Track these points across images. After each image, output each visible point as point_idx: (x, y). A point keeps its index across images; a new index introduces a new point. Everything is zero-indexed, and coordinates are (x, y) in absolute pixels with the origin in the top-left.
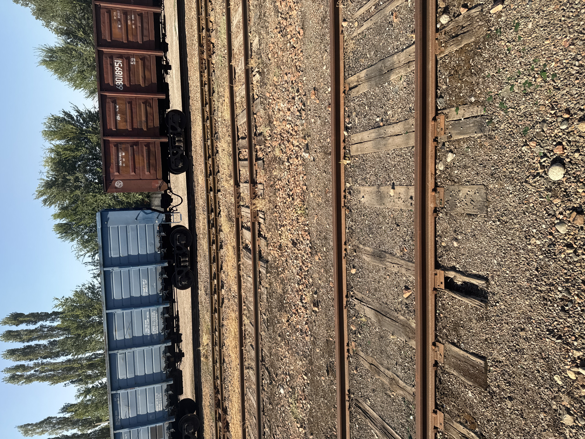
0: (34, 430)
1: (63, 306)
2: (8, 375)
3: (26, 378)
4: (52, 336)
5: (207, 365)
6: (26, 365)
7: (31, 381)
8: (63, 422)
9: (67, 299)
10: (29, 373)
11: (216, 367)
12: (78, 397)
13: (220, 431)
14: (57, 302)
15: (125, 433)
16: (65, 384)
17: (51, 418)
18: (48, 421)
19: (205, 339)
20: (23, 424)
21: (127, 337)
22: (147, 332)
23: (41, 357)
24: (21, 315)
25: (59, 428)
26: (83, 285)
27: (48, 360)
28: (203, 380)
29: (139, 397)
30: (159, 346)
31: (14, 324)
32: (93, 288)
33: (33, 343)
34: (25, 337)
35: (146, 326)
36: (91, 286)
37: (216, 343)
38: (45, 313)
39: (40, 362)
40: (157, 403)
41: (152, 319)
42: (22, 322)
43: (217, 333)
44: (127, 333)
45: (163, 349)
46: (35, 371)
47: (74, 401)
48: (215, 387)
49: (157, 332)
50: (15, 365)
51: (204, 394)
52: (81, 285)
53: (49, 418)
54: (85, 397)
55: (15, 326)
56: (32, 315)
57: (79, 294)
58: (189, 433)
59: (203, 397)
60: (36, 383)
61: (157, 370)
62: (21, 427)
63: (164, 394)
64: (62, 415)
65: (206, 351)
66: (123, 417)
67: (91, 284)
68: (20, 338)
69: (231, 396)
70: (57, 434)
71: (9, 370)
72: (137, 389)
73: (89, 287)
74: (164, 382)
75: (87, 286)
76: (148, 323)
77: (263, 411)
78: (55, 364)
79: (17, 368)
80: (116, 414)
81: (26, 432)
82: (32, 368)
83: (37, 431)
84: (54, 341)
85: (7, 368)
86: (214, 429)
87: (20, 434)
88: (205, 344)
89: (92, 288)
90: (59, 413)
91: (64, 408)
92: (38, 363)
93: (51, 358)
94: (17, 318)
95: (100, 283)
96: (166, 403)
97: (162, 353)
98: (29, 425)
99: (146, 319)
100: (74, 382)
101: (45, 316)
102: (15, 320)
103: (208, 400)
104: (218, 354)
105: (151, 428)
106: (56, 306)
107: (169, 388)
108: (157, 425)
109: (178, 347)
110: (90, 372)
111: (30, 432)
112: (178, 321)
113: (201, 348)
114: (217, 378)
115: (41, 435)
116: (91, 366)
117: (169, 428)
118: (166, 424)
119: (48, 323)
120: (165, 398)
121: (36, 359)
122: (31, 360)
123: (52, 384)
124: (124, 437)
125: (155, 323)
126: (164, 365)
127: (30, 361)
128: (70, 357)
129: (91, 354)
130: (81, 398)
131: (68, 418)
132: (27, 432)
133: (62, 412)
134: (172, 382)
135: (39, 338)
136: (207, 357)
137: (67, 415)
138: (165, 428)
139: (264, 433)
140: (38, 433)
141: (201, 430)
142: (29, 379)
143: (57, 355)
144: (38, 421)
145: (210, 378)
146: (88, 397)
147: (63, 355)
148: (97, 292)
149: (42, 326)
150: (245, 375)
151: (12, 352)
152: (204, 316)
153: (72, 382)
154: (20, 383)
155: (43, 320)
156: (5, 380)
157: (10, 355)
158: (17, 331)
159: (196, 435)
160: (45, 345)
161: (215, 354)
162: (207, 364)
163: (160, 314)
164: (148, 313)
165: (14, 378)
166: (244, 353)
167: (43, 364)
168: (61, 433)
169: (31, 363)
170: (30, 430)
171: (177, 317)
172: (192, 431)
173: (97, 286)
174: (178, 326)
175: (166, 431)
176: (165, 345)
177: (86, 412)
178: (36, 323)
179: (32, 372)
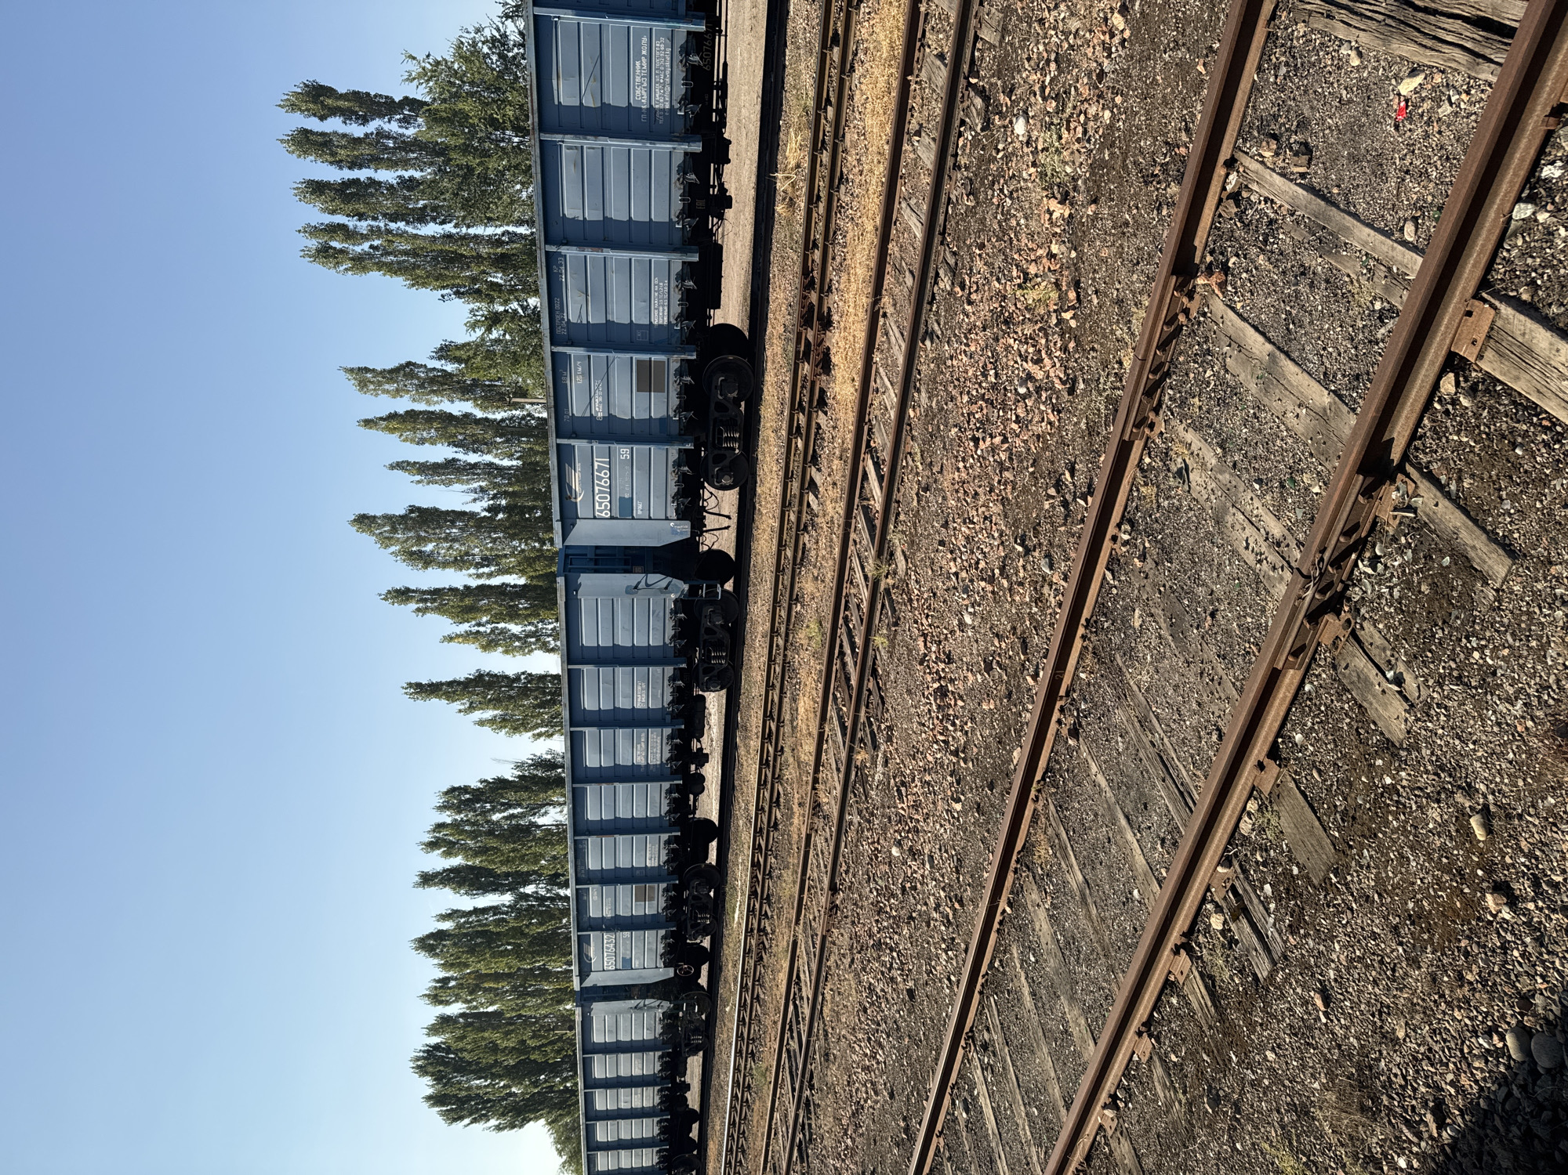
0: (380, 384)
1: (428, 81)
2: (313, 243)
3: (352, 259)
4: (406, 164)
5: (789, 221)
6: (351, 227)
7: (365, 269)
8: (440, 383)
9: (438, 63)
10: (358, 249)
11: (815, 215)
12: (473, 326)
13: (803, 387)
14: (415, 69)
15: (578, 358)
16: (443, 296)
17: (414, 364)
18: (407, 370)
19: (794, 149)
20: (355, 365)
21: (589, 102)
22: (640, 98)
23: (385, 215)
24: (329, 91)
25: (434, 392)
26: (478, 31)
27: (402, 225)
28: (774, 270)
29: (613, 278)
30: (669, 146)
31: (315, 115)
32: (503, 45)
33: (363, 174)
34: (342, 153)
35: (638, 79)
36: (496, 34)
37: (823, 141)
38: (387, 97)
39: (382, 225)
40: (655, 302)
41: (656, 63)
42: (334, 112)
43: (831, 111)
44: (588, 91)
45: (678, 159)
46: (371, 247)
47: (462, 336)
48: (806, 272)
49: (667, 106)
50: (326, 222)
51: (772, 306)
52: (471, 29)
53: (409, 364)
54: (489, 330)
55: (316, 120)
56: (356, 96)
57: (469, 54)
58: (726, 398)
59: (770, 315)
60: (375, 277)
61: (659, 215)
62: (352, 370)
63: (673, 283)
64: (438, 364)
65: (793, 185)
66: (573, 319)
67: (498, 30)
68: (334, 154)
69: (848, 257)
70: (428, 402)
71: (313, 231)
72: (609, 253)
73: (494, 40)
74: (675, 250)
75: (487, 33)
76: (645, 72)
77: (943, 233)
78: (416, 236)
79: (333, 230)
80: (557, 306)
81: (363, 385)
82: (365, 237)
83: (387, 387)
84: (412, 179)
85: (309, 225)
86: (787, 388)
87: (350, 385)
88: (793, 163)
89: (499, 42)
90: (432, 358)
91: (441, 349)
92: (378, 227)
93: (408, 223)
94: (317, 98)
95: (521, 33)
96: (677, 309)
97: (675, 169)
98: (367, 370)
99: (638, 57)
100: (463, 293)
101: (385, 107)
102: (315, 102)
103: (782, 321)
104: (826, 173)
105: (639, 362)
106: (410, 79)
107: (689, 271)
108: (654, 358)
109: (719, 174)
110: (498, 278)
111: (372, 387)
112: (723, 97)
113: (779, 175)
114: (815, 246)
115: (394, 397)
116: (502, 262)
117: (680, 373)
118: (674, 362)
119: (393, 127)
120: (676, 296)
121: (375, 219)
122: (361, 216)
123: (413, 285)
124: (576, 366)
125: (662, 77)
126: (678, 205)
127: (360, 220)
128: (449, 228)
129: (499, 231)
130: (479, 332)
131: (451, 375)
132: (366, 385)
133: (440, 358)
134: (695, 258)
135: (375, 161)
136: (792, 203)
137: (450, 367)
138: (672, 372)
139: (933, 297)
140: (388, 392)
141: (754, 396)
142: (360, 263)
143: (421, 217)
144: (389, 367)
145: (794, 257)
146: (495, 335)
147: (434, 219)
148: (514, 57)
149: (381, 134)
150: (903, 163)
151: (317, 188)
152: (797, 76)
153: (458, 294)
154: (342, 268)
155: (381, 116)
156: (305, 253)
157: (312, 194)
158: (323, 134)
159: (742, 408)
160: (392, 186)
161: (818, 174)
162: (789, 223)
163: (677, 50)
164: (645, 40)
165: (325, 253)
166: (912, 94)
167: (389, 232)
168: (437, 402)
169: (363, 226)
170: (372, 383)
171: (723, 86)
172: (735, 394)
173: (512, 38)
174: (722, 113)
175: (672, 378)
176: (685, 147)
177: (490, 367)
178: (365, 121)
179: (366, 246)
